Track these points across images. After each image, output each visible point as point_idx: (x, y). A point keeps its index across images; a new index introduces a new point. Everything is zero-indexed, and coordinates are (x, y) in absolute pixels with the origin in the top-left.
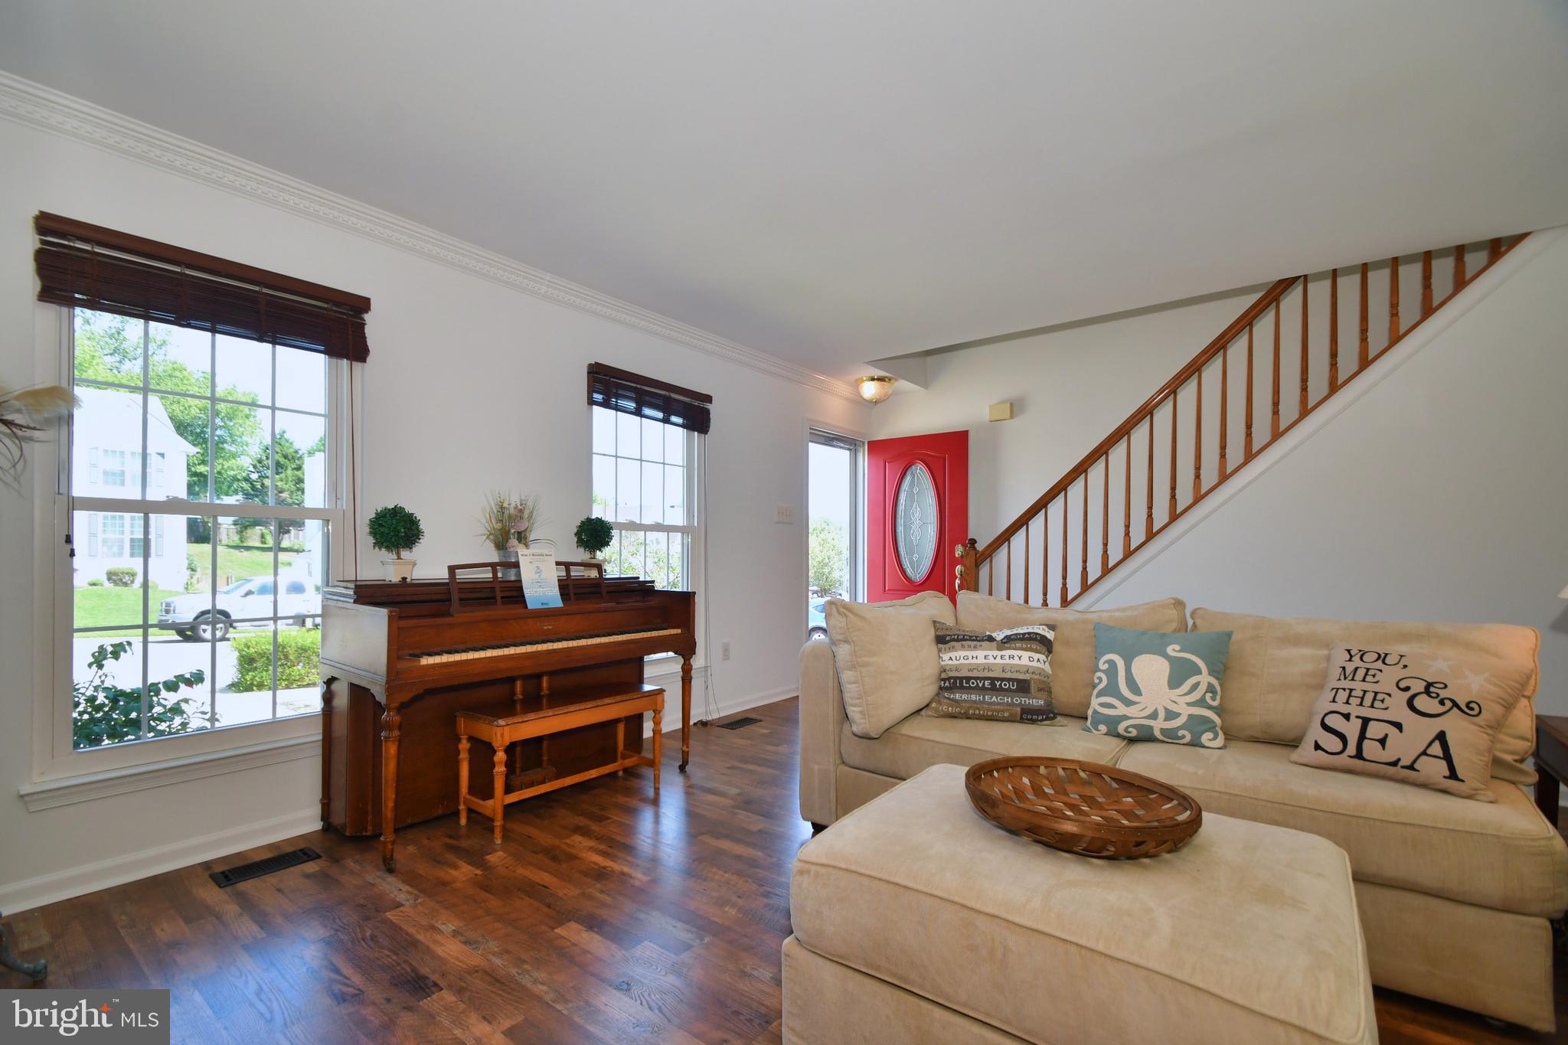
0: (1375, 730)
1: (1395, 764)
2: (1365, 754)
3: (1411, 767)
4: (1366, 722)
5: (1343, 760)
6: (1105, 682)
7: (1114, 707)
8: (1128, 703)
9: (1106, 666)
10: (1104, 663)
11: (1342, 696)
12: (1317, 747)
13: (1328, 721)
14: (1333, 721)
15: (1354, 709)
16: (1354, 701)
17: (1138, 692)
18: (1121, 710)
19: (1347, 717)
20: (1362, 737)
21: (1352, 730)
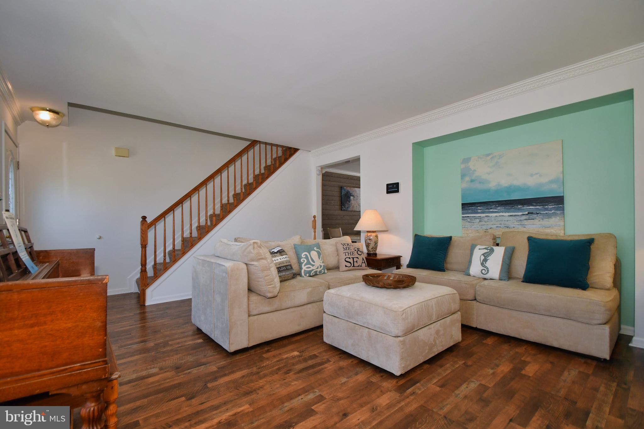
0: (355, 260)
1: (359, 266)
2: (355, 266)
3: (361, 266)
4: (353, 258)
5: (351, 268)
6: (306, 261)
7: (310, 268)
8: (313, 265)
9: (305, 256)
10: (304, 256)
11: (347, 254)
12: (346, 266)
13: (346, 260)
14: (347, 260)
15: (351, 257)
16: (350, 254)
17: (314, 262)
18: (312, 268)
19: (350, 258)
20: (354, 262)
21: (351, 261)
